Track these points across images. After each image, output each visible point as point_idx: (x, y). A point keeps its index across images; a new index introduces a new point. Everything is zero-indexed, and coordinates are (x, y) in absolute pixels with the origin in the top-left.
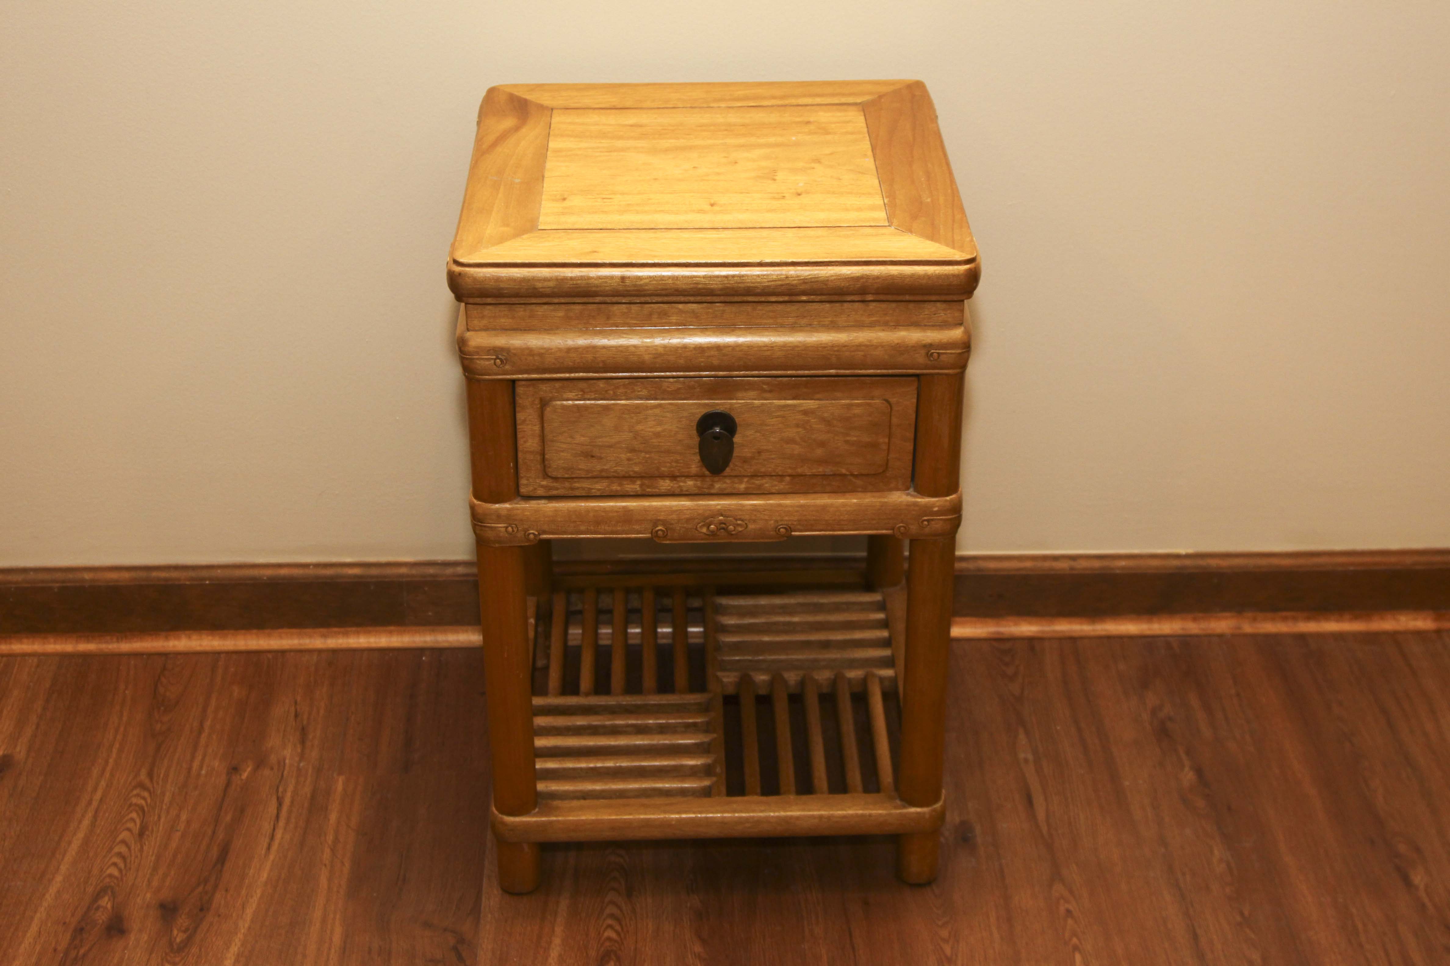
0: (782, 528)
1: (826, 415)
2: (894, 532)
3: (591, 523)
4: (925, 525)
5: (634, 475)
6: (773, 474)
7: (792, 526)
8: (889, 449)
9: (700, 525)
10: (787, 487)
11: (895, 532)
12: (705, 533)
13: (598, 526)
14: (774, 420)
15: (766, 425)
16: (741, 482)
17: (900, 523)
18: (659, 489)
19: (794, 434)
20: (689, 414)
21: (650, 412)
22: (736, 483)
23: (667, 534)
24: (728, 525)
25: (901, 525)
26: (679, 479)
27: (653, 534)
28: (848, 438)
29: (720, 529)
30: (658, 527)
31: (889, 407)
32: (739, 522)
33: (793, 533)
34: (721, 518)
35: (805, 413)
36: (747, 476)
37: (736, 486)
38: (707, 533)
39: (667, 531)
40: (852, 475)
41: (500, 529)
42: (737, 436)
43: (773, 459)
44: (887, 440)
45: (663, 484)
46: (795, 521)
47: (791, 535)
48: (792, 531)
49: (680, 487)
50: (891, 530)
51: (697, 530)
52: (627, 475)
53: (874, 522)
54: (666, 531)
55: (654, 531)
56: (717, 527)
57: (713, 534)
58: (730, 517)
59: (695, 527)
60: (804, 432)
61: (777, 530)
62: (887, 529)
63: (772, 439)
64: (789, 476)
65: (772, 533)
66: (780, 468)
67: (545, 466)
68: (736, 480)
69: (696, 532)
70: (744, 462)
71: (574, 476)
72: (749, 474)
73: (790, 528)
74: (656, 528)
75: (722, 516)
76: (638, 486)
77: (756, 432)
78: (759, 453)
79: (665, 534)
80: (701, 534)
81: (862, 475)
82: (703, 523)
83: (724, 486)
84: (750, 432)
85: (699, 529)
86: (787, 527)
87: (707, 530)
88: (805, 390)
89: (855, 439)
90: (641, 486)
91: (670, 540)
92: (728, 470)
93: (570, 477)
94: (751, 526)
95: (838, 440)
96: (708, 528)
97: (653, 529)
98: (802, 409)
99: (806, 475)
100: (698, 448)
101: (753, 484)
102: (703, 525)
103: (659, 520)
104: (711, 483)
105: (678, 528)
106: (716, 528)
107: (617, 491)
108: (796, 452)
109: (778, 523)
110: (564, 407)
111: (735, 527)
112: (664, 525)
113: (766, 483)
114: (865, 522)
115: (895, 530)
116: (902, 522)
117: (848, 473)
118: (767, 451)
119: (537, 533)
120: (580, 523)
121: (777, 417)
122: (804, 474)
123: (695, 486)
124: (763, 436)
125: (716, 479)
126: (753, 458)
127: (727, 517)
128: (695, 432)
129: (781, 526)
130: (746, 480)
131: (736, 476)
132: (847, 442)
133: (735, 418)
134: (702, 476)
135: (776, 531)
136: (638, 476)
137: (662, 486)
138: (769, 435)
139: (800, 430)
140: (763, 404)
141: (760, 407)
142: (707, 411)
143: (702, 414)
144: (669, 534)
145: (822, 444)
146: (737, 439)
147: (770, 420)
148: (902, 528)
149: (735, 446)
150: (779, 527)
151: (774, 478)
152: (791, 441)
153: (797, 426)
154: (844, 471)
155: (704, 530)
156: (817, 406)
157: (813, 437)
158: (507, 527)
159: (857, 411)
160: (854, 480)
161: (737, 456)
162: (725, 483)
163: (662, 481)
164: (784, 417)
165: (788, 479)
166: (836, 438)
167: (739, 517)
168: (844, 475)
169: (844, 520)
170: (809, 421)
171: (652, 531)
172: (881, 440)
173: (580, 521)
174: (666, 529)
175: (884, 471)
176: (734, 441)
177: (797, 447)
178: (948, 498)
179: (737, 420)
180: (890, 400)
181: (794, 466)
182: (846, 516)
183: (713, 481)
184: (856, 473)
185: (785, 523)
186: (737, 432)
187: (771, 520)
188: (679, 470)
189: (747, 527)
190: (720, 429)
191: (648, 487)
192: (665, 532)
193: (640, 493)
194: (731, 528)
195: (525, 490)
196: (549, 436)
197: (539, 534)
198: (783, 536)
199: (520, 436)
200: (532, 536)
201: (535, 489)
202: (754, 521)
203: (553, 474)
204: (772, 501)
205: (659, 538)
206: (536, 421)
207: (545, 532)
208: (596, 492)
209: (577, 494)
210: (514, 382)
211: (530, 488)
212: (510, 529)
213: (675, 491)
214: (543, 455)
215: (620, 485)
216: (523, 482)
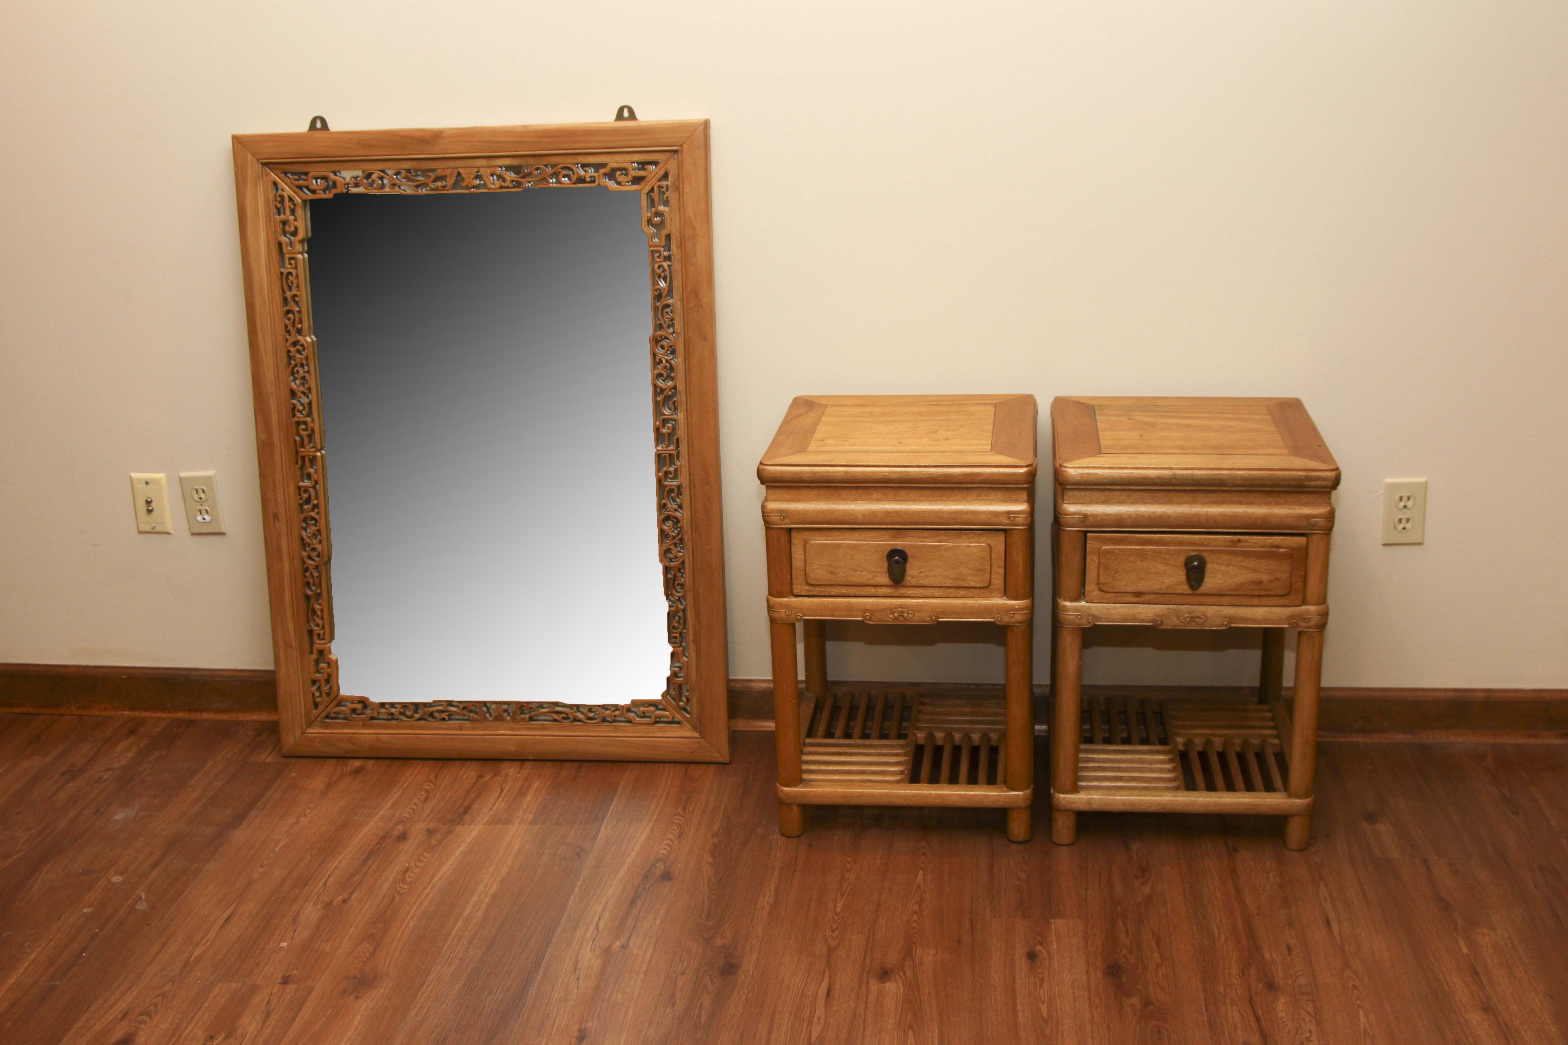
4: (1012, 616)
5: (854, 584)
6: (928, 585)
8: (991, 573)
9: (890, 612)
11: (995, 620)
13: (834, 612)
15: (924, 557)
16: (910, 590)
20: (882, 551)
21: (862, 548)
24: (903, 613)
25: (999, 616)
26: (876, 587)
27: (864, 618)
29: (900, 615)
30: (866, 613)
33: (939, 620)
34: (900, 609)
36: (914, 586)
37: (908, 592)
38: (893, 617)
41: (782, 612)
42: (908, 563)
43: (928, 576)
44: (989, 567)
45: (868, 589)
48: (938, 618)
49: (877, 591)
52: (849, 585)
53: (984, 613)
54: (870, 616)
56: (897, 613)
57: (896, 619)
58: (904, 609)
59: (887, 613)
62: (991, 618)
64: (938, 587)
67: (806, 578)
68: (908, 589)
69: (887, 617)
70: (914, 578)
71: (822, 584)
77: (916, 560)
78: (920, 573)
79: (870, 618)
80: (891, 619)
83: (902, 592)
84: (913, 561)
85: (889, 614)
89: (972, 566)
90: (857, 590)
91: (874, 622)
92: (906, 582)
93: (820, 584)
94: (916, 615)
96: (893, 613)
97: (864, 614)
100: (888, 571)
101: (917, 591)
103: (867, 610)
105: (877, 615)
107: (845, 593)
110: (818, 544)
116: (999, 614)
117: (969, 586)
119: (801, 615)
122: (945, 586)
123: (887, 591)
124: (922, 563)
125: (898, 587)
126: (917, 576)
128: (885, 560)
130: (914, 589)
131: (908, 586)
134: (890, 586)
137: (868, 591)
140: (918, 546)
142: (891, 549)
143: (888, 550)
144: (872, 618)
146: (909, 565)
148: (999, 618)
149: (908, 569)
155: (891, 616)
158: (785, 612)
159: (973, 550)
161: (910, 575)
162: (902, 590)
167: (909, 609)
169: (967, 612)
171: (863, 616)
173: (825, 609)
176: (907, 566)
177: (941, 570)
179: (907, 553)
180: (990, 544)
183: (896, 589)
186: (908, 561)
188: (877, 581)
189: (914, 615)
190: (898, 557)
191: (861, 591)
193: (857, 594)
194: (906, 615)
195: (795, 592)
196: (808, 560)
197: (803, 616)
198: (934, 621)
199: (793, 560)
200: (799, 617)
201: (801, 591)
202: (918, 611)
203: (811, 582)
204: (928, 601)
205: (867, 620)
206: (802, 552)
207: (806, 615)
208: (834, 594)
209: (823, 594)
210: (790, 530)
211: (798, 591)
212: (787, 613)
213: (876, 594)
214: (805, 571)
215: (846, 590)
216: (794, 586)
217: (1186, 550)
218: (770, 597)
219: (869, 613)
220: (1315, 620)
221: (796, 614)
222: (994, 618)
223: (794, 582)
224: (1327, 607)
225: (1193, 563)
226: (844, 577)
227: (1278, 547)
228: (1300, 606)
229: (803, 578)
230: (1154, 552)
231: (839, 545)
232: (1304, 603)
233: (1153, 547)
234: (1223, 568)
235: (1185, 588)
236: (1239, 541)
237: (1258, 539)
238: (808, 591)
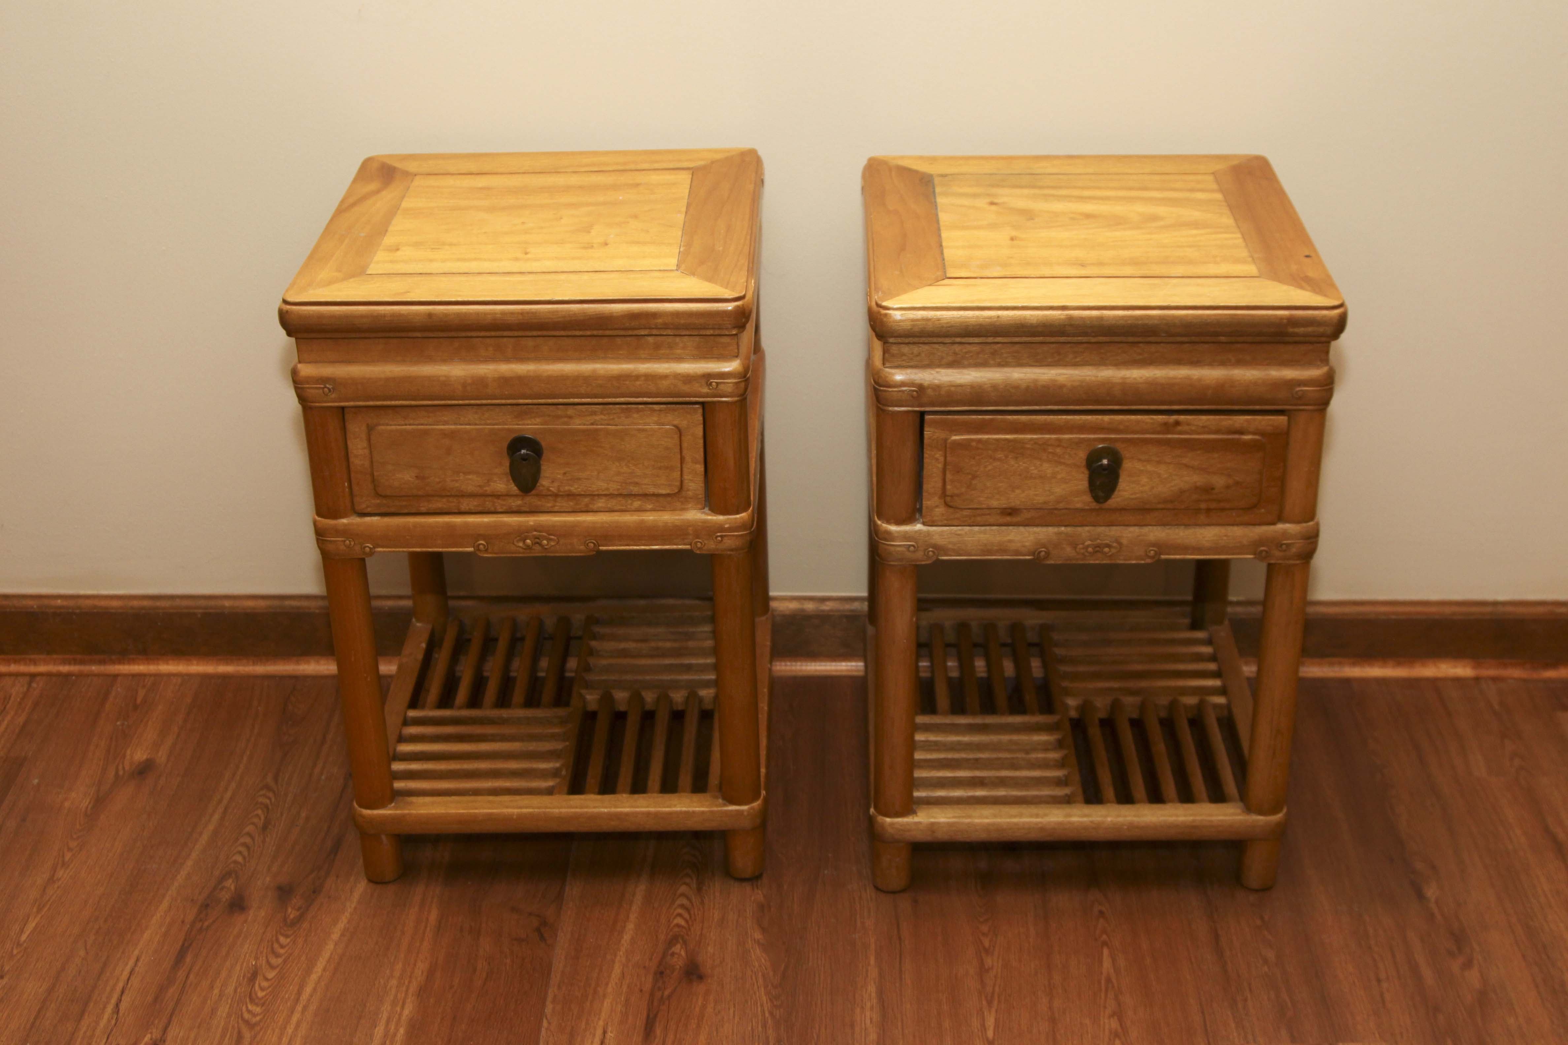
0: (591, 543)
2: (692, 548)
4: (719, 540)
7: (597, 541)
8: (682, 471)
12: (520, 547)
20: (500, 437)
21: (465, 436)
22: (549, 503)
24: (542, 539)
25: (698, 540)
27: (476, 548)
29: (535, 543)
30: (480, 540)
31: (679, 432)
32: (551, 537)
33: (601, 548)
34: (535, 533)
37: (545, 504)
38: (523, 547)
41: (340, 542)
42: (543, 459)
44: (679, 462)
46: (601, 536)
48: (599, 546)
50: (689, 546)
51: (515, 545)
53: (675, 537)
54: (487, 545)
57: (529, 548)
58: (540, 531)
59: (512, 542)
61: (586, 544)
62: (686, 545)
65: (581, 547)
67: (375, 486)
68: (548, 501)
70: (553, 482)
71: (402, 494)
74: (477, 542)
79: (487, 548)
80: (518, 549)
82: (518, 538)
83: (539, 504)
84: (554, 455)
86: (594, 541)
87: (523, 545)
91: (492, 554)
92: (538, 489)
93: (398, 495)
94: (563, 540)
96: (524, 542)
97: (475, 544)
99: (614, 495)
100: (509, 471)
102: (520, 540)
103: (481, 535)
104: (526, 502)
105: (498, 542)
106: (531, 542)
107: (442, 508)
109: (586, 537)
110: (390, 431)
111: (548, 541)
114: (663, 537)
115: (692, 545)
116: (698, 538)
119: (372, 546)
125: (530, 499)
127: (538, 531)
128: (505, 456)
129: (590, 540)
130: (553, 499)
133: (540, 441)
134: (516, 496)
135: (585, 546)
142: (514, 435)
143: (511, 438)
144: (490, 548)
146: (544, 462)
148: (699, 544)
149: (542, 468)
150: (587, 542)
155: (521, 544)
158: (345, 541)
161: (545, 478)
162: (538, 501)
167: (552, 531)
169: (644, 536)
173: (410, 536)
174: (487, 543)
175: (680, 493)
176: (541, 464)
178: (738, 516)
179: (542, 443)
180: (679, 425)
182: (646, 532)
183: (528, 501)
186: (544, 455)
187: (578, 535)
188: (496, 489)
189: (559, 541)
190: (527, 452)
192: (485, 546)
194: (546, 541)
195: (359, 507)
196: (377, 457)
198: (592, 550)
201: (369, 506)
202: (566, 536)
203: (383, 493)
204: (580, 518)
205: (480, 551)
206: (365, 444)
208: (425, 510)
209: (407, 511)
210: (343, 409)
211: (364, 506)
213: (493, 509)
214: (373, 475)
215: (444, 503)
217: (1089, 440)
219: (484, 540)
220: (1298, 546)
223: (356, 492)
224: (1318, 524)
225: (1101, 460)
226: (439, 483)
227: (1241, 432)
228: (1274, 524)
230: (1035, 443)
231: (426, 433)
232: (1280, 519)
233: (1035, 436)
234: (1149, 468)
235: (1084, 500)
236: (1177, 423)
237: (1208, 420)
238: (380, 506)
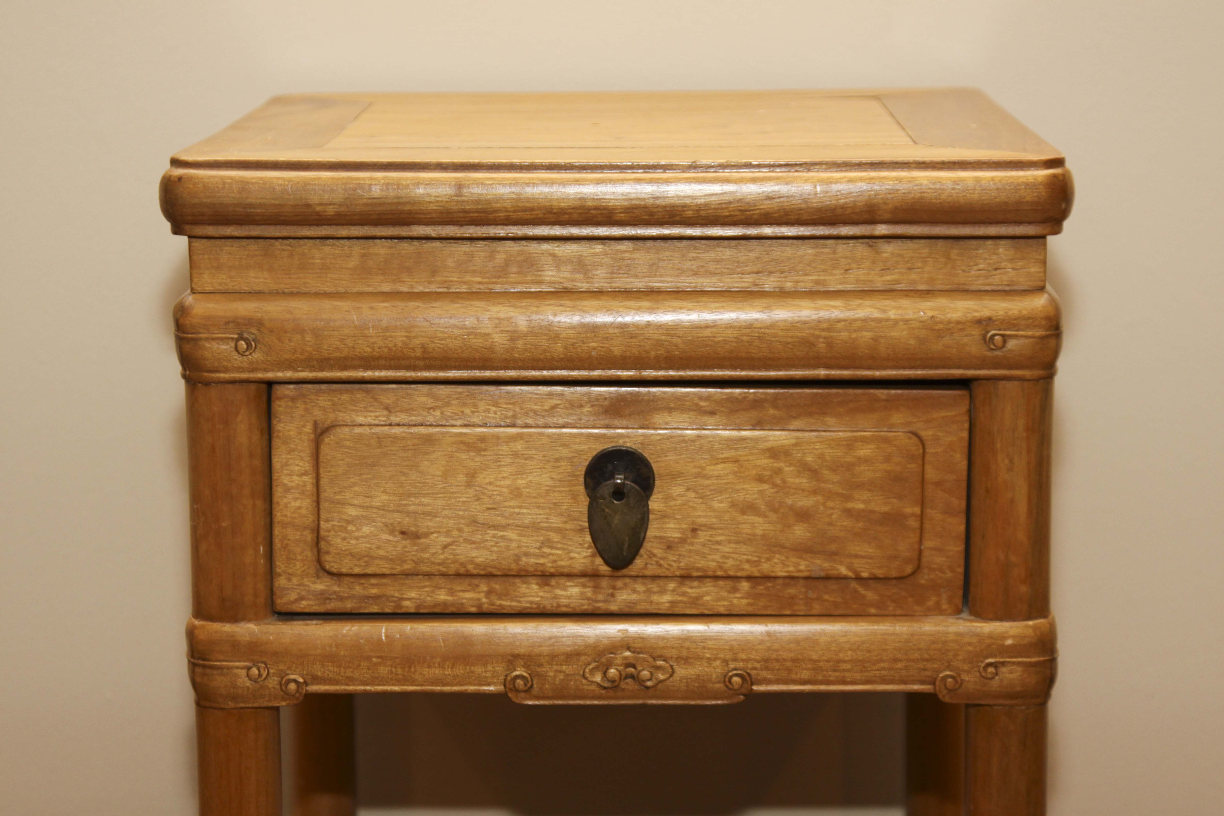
0: (736, 675)
1: (809, 459)
2: (935, 688)
3: (397, 661)
4: (992, 673)
5: (475, 572)
6: (719, 573)
7: (753, 673)
8: (922, 528)
9: (591, 667)
10: (744, 602)
11: (937, 688)
12: (598, 683)
13: (410, 667)
14: (720, 466)
15: (705, 477)
16: (662, 592)
17: (945, 670)
18: (519, 602)
19: (755, 496)
20: (572, 452)
21: (505, 447)
22: (655, 593)
23: (532, 686)
24: (639, 668)
25: (948, 673)
26: (553, 582)
27: (507, 686)
28: (850, 505)
29: (627, 677)
30: (515, 670)
31: (921, 447)
32: (660, 663)
33: (755, 688)
34: (628, 654)
35: (774, 453)
36: (674, 577)
37: (655, 598)
38: (602, 684)
39: (532, 681)
40: (859, 579)
41: (236, 671)
42: (653, 497)
43: (718, 543)
44: (917, 510)
45: (527, 591)
46: (758, 662)
47: (752, 689)
48: (753, 684)
49: (556, 597)
50: (929, 684)
51: (586, 678)
52: (462, 571)
53: (899, 665)
54: (529, 679)
55: (509, 678)
56: (620, 672)
57: (614, 686)
58: (642, 653)
59: (581, 672)
60: (773, 490)
61: (727, 680)
62: (922, 682)
63: (716, 505)
64: (749, 578)
65: (718, 685)
66: (730, 562)
67: (319, 551)
68: (654, 587)
69: (584, 681)
70: (669, 547)
71: (369, 571)
72: (678, 573)
73: (749, 674)
74: (512, 672)
75: (630, 651)
76: (483, 594)
77: (688, 490)
78: (694, 530)
79: (529, 685)
80: (593, 687)
81: (875, 578)
82: (594, 665)
83: (634, 597)
84: (677, 490)
85: (588, 675)
86: (744, 674)
87: (602, 679)
88: (772, 411)
89: (861, 506)
90: (489, 593)
91: (538, 698)
92: (638, 562)
93: (362, 572)
94: (681, 672)
95: (832, 508)
96: (605, 673)
97: (506, 676)
98: (769, 445)
99: (776, 578)
100: (586, 520)
101: (684, 594)
102: (596, 668)
103: (517, 656)
104: (611, 591)
105: (551, 674)
106: (617, 674)
107: (445, 604)
108: (759, 532)
109: (728, 665)
110: (355, 437)
111: (651, 673)
112: (527, 666)
113: (707, 593)
114: (882, 665)
115: (937, 683)
116: (949, 667)
117: (850, 574)
118: (710, 527)
119: (301, 680)
120: (380, 660)
121: (725, 461)
122: (773, 574)
123: (582, 595)
124: (702, 498)
125: (619, 583)
126: (683, 541)
127: (639, 653)
128: (582, 488)
129: (735, 672)
130: (671, 586)
131: (655, 578)
132: (848, 513)
133: (651, 461)
134: (593, 575)
135: (725, 682)
136: (482, 572)
137: (524, 595)
138: (711, 496)
139: (765, 486)
140: (699, 436)
141: (694, 441)
142: (602, 448)
143: (594, 453)
144: (535, 686)
145: (804, 516)
146: (655, 503)
147: (712, 467)
148: (950, 680)
149: (651, 516)
150: (730, 674)
151: (721, 583)
152: (749, 508)
153: (760, 479)
154: (843, 570)
155: (598, 678)
156: (794, 441)
157: (789, 502)
158: (249, 668)
159: (865, 451)
160: (862, 591)
161: (656, 537)
162: (634, 591)
163: (524, 586)
164: (736, 461)
165: (745, 585)
166: (830, 504)
167: (658, 653)
168: (845, 578)
169: (845, 662)
170: (778, 471)
171: (505, 680)
172: (908, 510)
173: (378, 657)
174: (529, 674)
175: (913, 573)
176: (650, 507)
177: (760, 520)
178: (1031, 623)
179: (654, 466)
180: (923, 434)
181: (756, 559)
182: (850, 653)
183: (614, 588)
184: (865, 575)
185: (741, 665)
186: (656, 490)
187: (716, 659)
188: (555, 561)
189: (673, 672)
190: (625, 479)
191: (500, 596)
192: (528, 681)
193: (486, 608)
194: (645, 674)
195: (284, 601)
196: (328, 492)
197: (306, 683)
198: (736, 692)
199: (278, 492)
200: (292, 686)
201: (302, 598)
202: (686, 661)
203: (334, 567)
204: (716, 628)
205: (517, 690)
206: (307, 465)
207: (316, 680)
208: (409, 606)
209: (375, 609)
210: (270, 384)
211: (293, 596)
212: (254, 671)
213: (549, 605)
214: (317, 530)
215: (451, 592)
216: (281, 582)
218: (196, 622)
221: (282, 675)
222: (933, 683)
223: (280, 565)
226: (445, 547)
229: (309, 554)
231: (429, 441)
238: (323, 596)
